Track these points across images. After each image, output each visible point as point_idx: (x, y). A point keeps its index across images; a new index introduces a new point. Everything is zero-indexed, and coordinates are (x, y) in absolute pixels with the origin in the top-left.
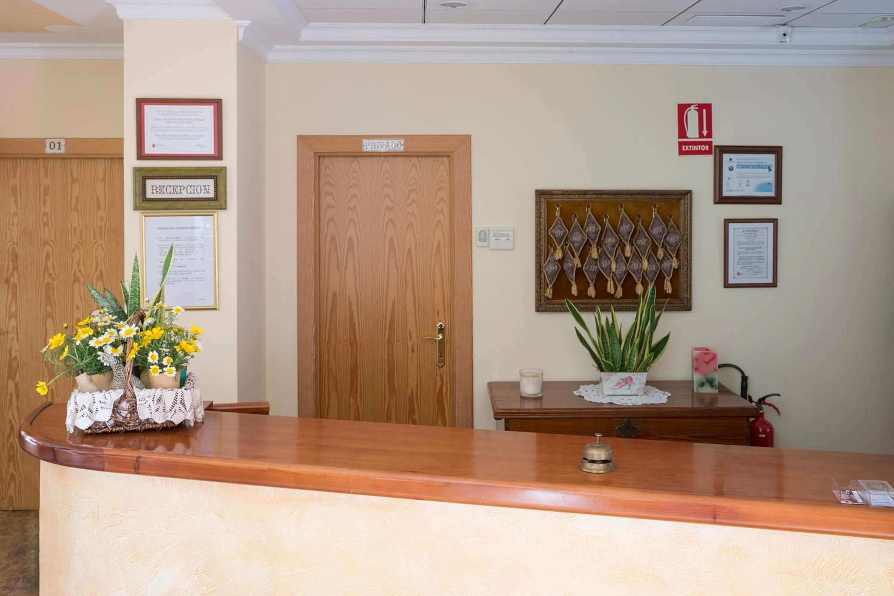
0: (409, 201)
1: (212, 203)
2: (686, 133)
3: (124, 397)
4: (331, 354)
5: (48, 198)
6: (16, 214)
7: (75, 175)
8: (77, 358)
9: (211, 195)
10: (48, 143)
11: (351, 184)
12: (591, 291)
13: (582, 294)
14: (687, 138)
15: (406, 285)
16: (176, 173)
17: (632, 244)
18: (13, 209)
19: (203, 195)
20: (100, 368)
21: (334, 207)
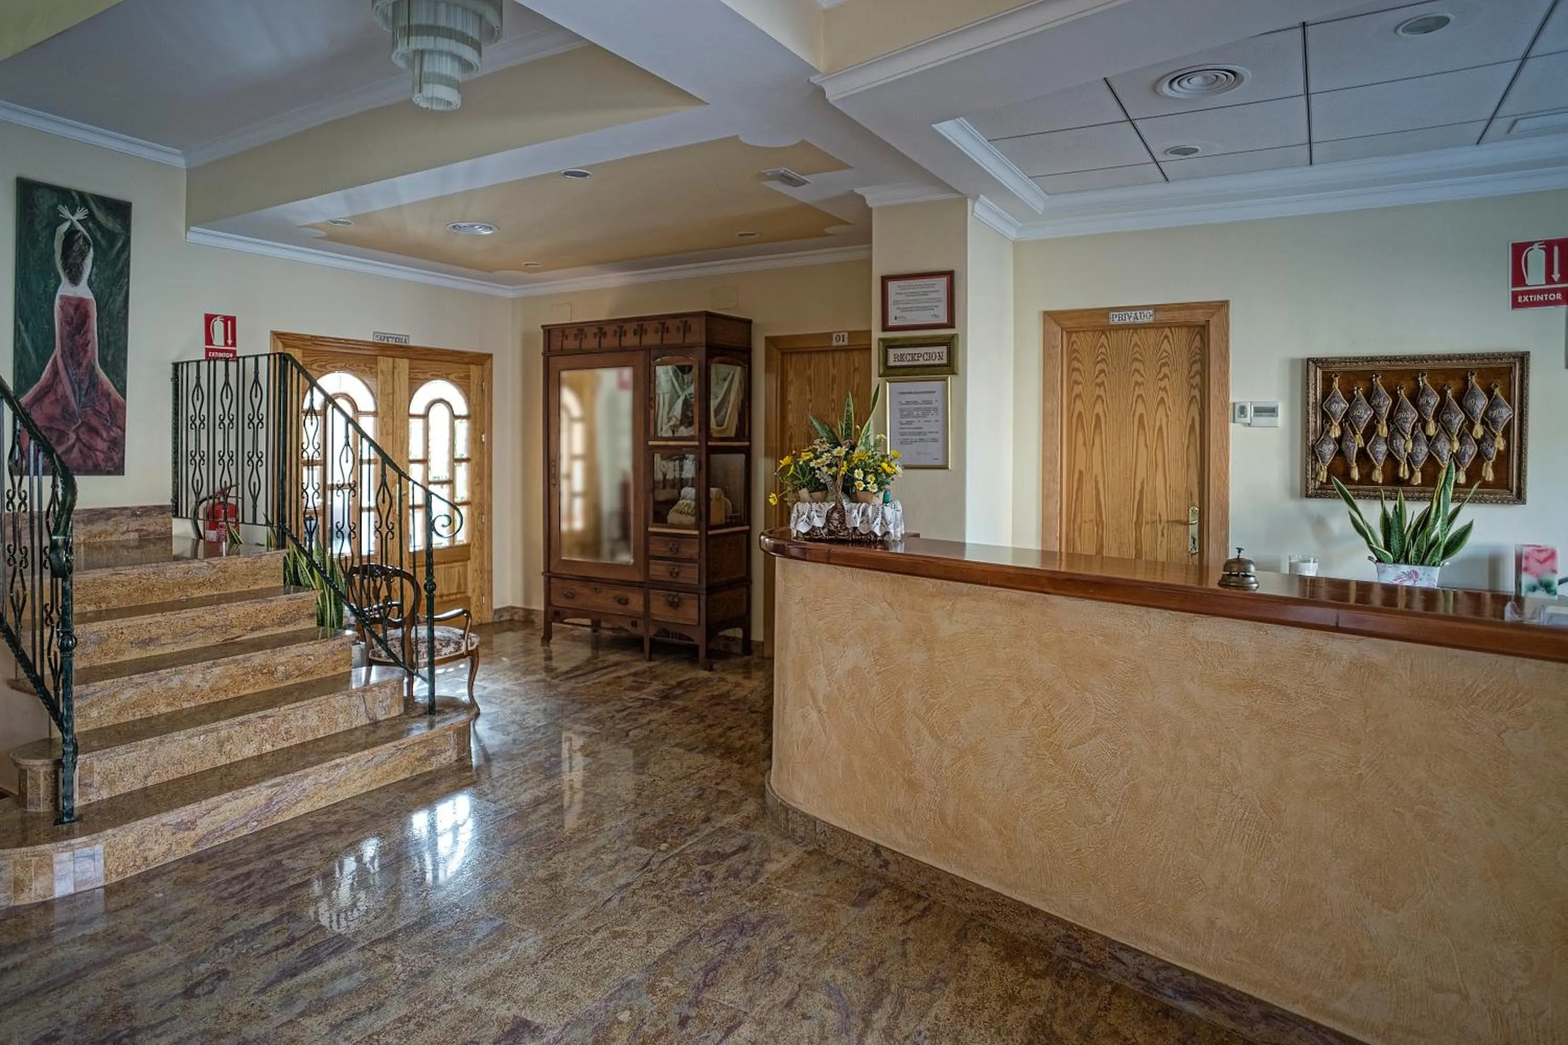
0: (1160, 376)
1: (945, 369)
2: (1524, 280)
3: (835, 508)
4: (1077, 534)
5: (835, 386)
6: (810, 401)
7: (857, 365)
8: (800, 477)
9: (945, 361)
10: (834, 336)
11: (1099, 359)
12: (1378, 476)
13: (1367, 478)
14: (1527, 286)
15: (1157, 465)
16: (914, 342)
17: (1437, 421)
18: (808, 397)
19: (937, 362)
20: (822, 487)
21: (1081, 383)
